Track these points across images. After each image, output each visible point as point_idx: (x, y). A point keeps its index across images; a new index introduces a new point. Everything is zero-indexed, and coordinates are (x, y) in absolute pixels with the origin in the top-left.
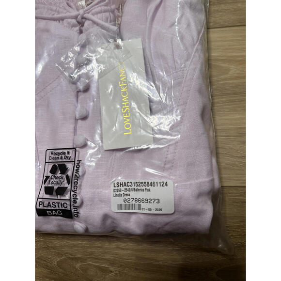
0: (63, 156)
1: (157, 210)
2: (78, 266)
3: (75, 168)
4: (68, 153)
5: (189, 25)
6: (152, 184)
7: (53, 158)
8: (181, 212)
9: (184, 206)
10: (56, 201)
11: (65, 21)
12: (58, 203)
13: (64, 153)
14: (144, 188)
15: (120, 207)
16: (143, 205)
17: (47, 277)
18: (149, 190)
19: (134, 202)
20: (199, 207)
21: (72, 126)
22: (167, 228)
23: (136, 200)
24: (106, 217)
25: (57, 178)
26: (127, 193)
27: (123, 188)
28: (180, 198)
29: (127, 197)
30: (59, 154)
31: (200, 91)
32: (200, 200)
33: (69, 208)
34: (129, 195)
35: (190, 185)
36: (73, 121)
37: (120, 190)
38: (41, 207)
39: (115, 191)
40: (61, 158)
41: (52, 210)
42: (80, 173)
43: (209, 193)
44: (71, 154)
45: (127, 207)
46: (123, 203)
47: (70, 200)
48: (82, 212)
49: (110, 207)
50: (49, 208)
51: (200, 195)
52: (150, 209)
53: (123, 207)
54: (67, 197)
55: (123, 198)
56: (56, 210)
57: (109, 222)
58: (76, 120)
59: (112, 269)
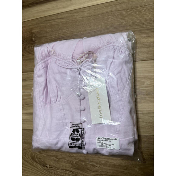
0: (77, 126)
1: (113, 148)
2: (83, 164)
3: (82, 131)
4: (79, 125)
5: (125, 73)
6: (111, 139)
7: (73, 126)
8: (122, 149)
9: (123, 147)
10: (76, 144)
11: (73, 69)
12: (77, 144)
13: (77, 125)
14: (108, 140)
15: (100, 146)
16: (108, 146)
17: (72, 168)
18: (110, 141)
19: (105, 145)
20: (129, 148)
21: (79, 114)
22: (117, 154)
23: (106, 144)
24: (94, 149)
25: (76, 134)
26: (102, 141)
27: (100, 140)
28: (122, 144)
29: (102, 143)
30: (75, 125)
31: (129, 102)
32: (129, 145)
33: (81, 146)
34: (103, 142)
35: (125, 140)
36: (79, 112)
37: (99, 141)
38: (71, 145)
39: (98, 141)
40: (76, 127)
41: (75, 147)
42: (84, 133)
43: (133, 142)
44: (80, 125)
45: (102, 146)
46: (101, 145)
47: (81, 143)
48: (86, 147)
49: (96, 146)
50: (73, 146)
51: (129, 143)
52: (111, 148)
53: (101, 146)
54: (80, 142)
55: (100, 143)
56: (76, 147)
57: (95, 151)
58: (81, 111)
59: (96, 165)
